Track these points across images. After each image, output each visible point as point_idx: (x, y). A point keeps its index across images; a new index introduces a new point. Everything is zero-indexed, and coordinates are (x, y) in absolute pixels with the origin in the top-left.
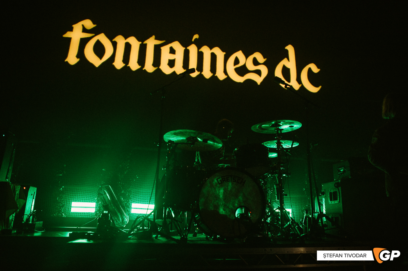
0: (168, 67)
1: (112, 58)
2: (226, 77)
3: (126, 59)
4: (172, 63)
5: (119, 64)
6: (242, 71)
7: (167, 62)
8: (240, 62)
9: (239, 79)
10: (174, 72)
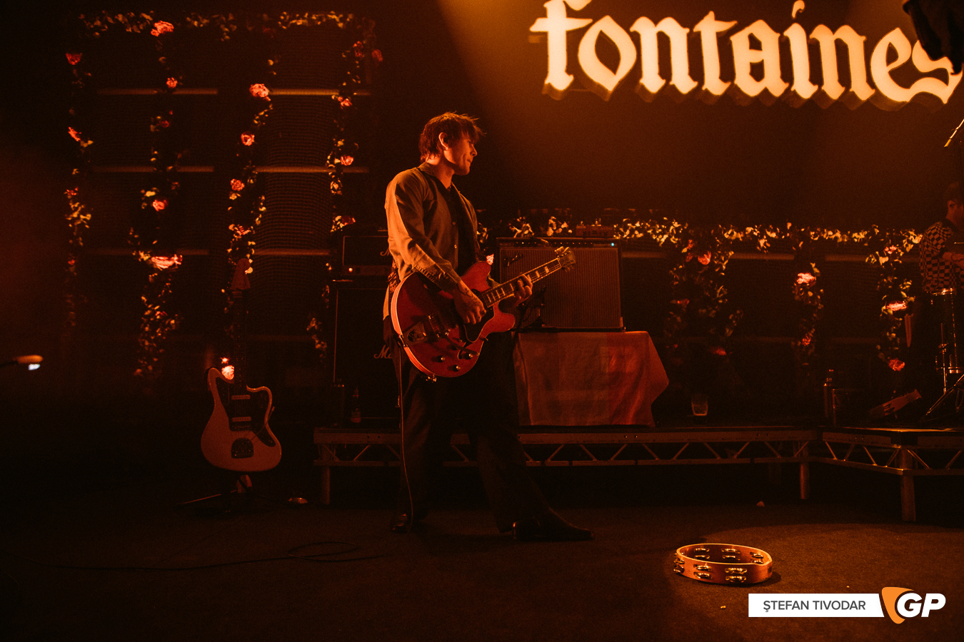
0: (751, 79)
1: (637, 70)
2: (872, 92)
3: (665, 69)
4: (757, 71)
5: (652, 81)
6: (905, 75)
7: (748, 69)
8: (899, 58)
9: (898, 94)
10: (766, 91)
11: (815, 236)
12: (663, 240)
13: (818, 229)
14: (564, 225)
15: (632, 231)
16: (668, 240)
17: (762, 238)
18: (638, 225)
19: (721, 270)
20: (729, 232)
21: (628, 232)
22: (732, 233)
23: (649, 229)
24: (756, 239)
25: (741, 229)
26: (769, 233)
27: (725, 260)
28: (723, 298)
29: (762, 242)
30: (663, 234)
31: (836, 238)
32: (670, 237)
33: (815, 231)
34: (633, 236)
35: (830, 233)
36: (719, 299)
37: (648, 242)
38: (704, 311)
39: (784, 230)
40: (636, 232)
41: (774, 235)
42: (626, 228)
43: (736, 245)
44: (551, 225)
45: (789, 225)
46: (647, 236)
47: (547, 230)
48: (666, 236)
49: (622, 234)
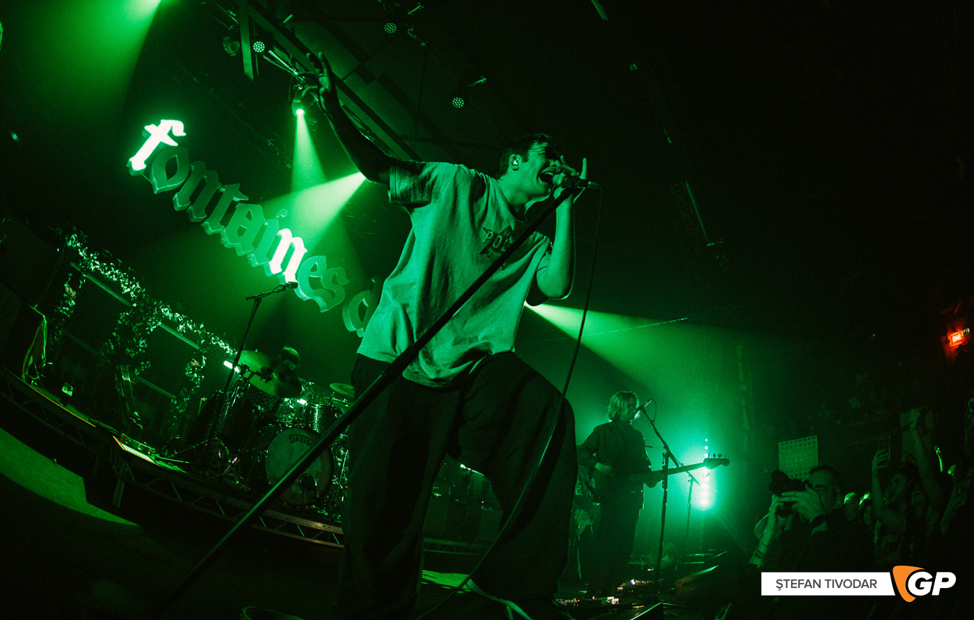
11: (214, 341)
12: (126, 291)
13: (218, 338)
14: (78, 245)
15: (112, 274)
16: (129, 293)
17: (182, 324)
18: (117, 271)
19: (149, 330)
20: (166, 309)
21: (109, 273)
22: (167, 311)
23: (122, 278)
24: (179, 323)
25: (173, 312)
26: (188, 324)
27: (155, 325)
28: (142, 349)
29: (181, 327)
30: (128, 287)
31: (226, 350)
32: (131, 291)
33: (216, 338)
34: (111, 277)
35: (223, 344)
36: (140, 348)
37: (116, 287)
38: (129, 351)
39: (198, 328)
40: (114, 276)
41: (190, 327)
42: (109, 269)
43: (166, 321)
44: (72, 240)
45: (202, 326)
46: (119, 281)
47: (69, 240)
48: (129, 290)
49: (105, 272)
